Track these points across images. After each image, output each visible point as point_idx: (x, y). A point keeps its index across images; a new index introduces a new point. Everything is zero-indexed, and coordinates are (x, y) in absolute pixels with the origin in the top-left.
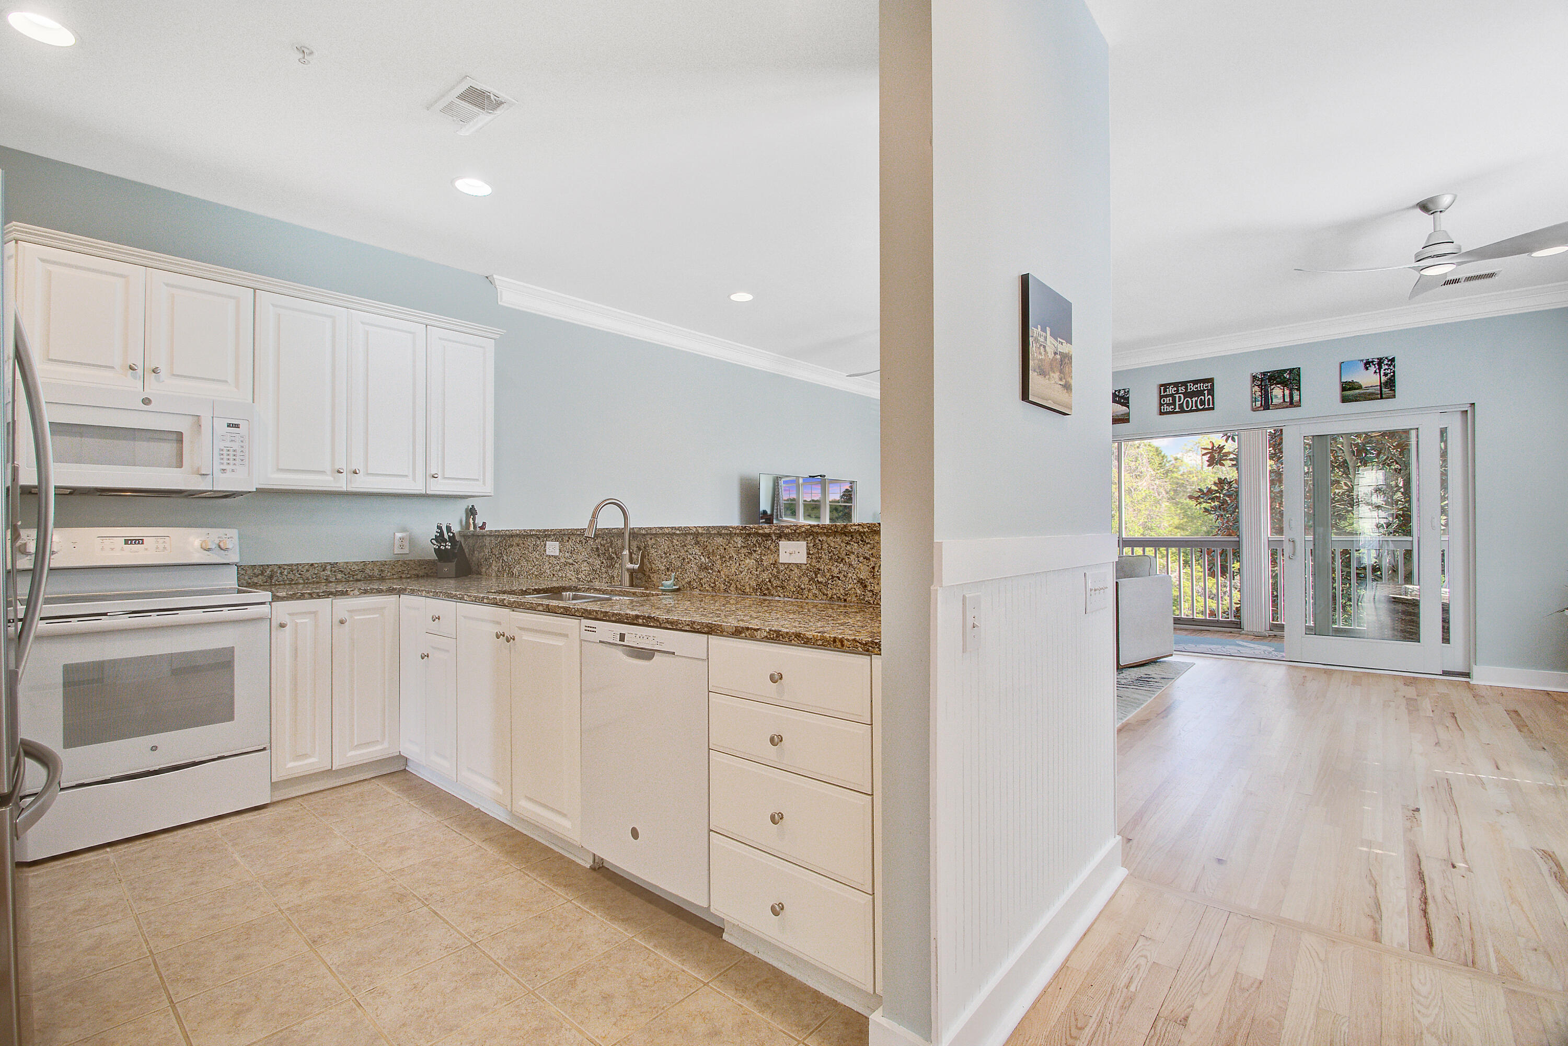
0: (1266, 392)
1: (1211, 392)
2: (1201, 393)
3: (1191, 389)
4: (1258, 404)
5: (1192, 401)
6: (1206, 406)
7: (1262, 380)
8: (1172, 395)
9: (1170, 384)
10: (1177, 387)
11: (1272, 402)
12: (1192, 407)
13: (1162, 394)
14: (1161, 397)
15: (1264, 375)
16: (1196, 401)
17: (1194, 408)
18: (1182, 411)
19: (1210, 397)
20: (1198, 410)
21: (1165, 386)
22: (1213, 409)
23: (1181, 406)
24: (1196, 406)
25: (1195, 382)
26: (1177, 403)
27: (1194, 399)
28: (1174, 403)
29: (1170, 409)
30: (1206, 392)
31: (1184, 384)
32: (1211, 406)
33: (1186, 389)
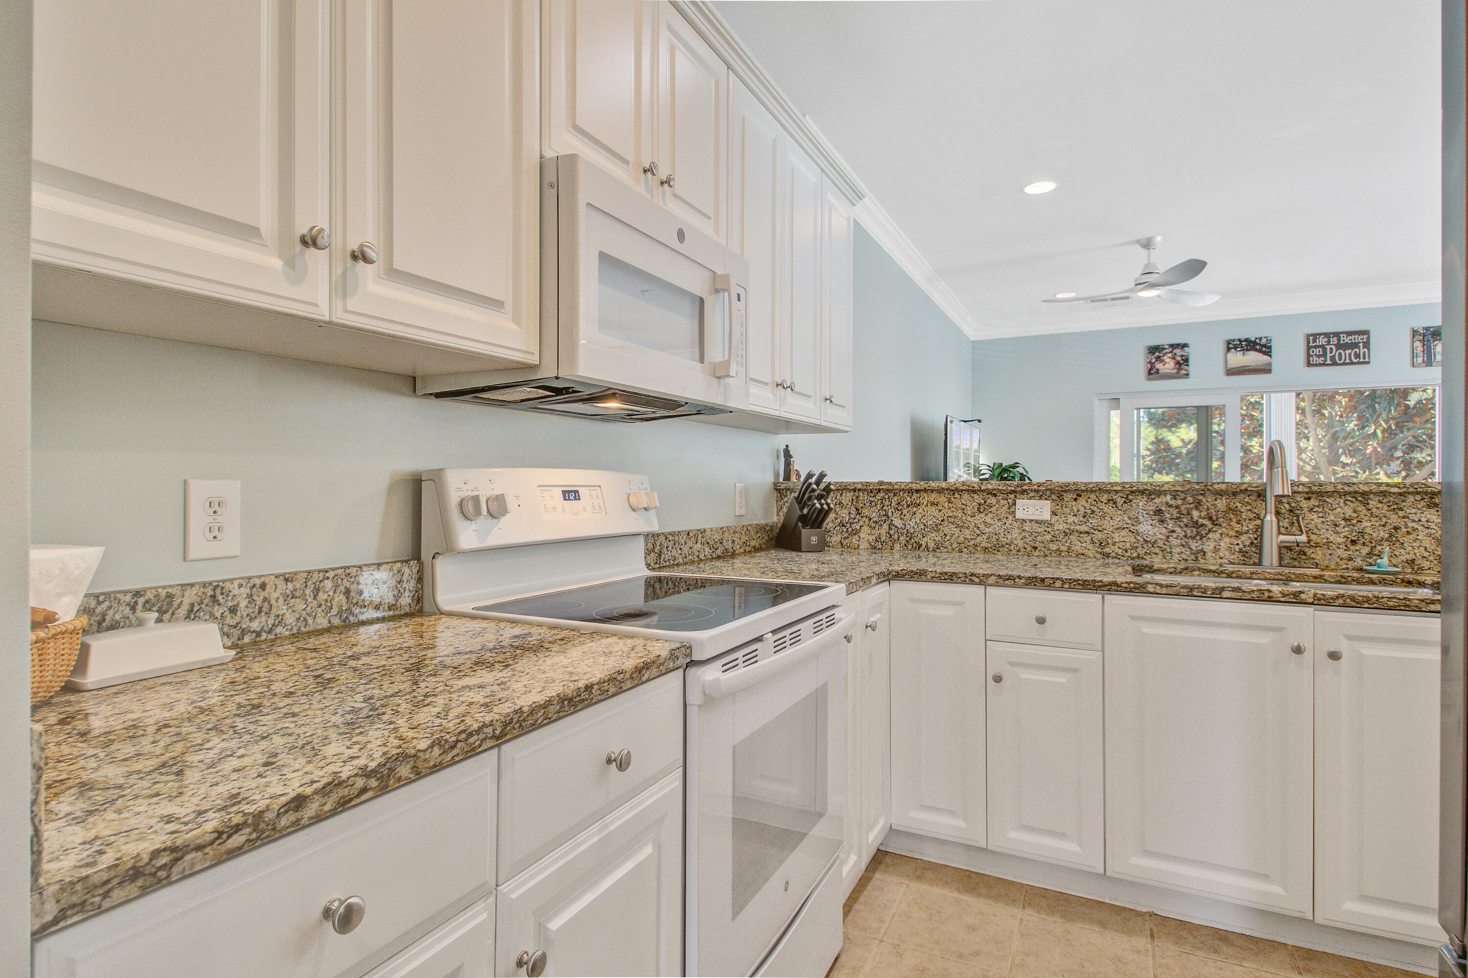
0: (1429, 347)
1: (1367, 345)
2: (1354, 345)
3: (1344, 340)
4: (1420, 360)
5: (1345, 354)
6: (1362, 360)
7: (1424, 335)
8: (1323, 347)
9: (1320, 334)
10: (1329, 338)
11: (1435, 358)
12: (1345, 360)
13: (1311, 344)
14: (1309, 348)
15: (1427, 330)
16: (1350, 354)
17: (1348, 361)
18: (1334, 364)
19: (1365, 350)
20: (1352, 363)
21: (1315, 336)
22: (1368, 363)
23: (1332, 358)
24: (1350, 359)
25: (1349, 334)
26: (1329, 355)
27: (1347, 352)
28: (1324, 355)
29: (1321, 360)
30: (1361, 345)
31: (1337, 335)
32: (1367, 360)
33: (1339, 340)
